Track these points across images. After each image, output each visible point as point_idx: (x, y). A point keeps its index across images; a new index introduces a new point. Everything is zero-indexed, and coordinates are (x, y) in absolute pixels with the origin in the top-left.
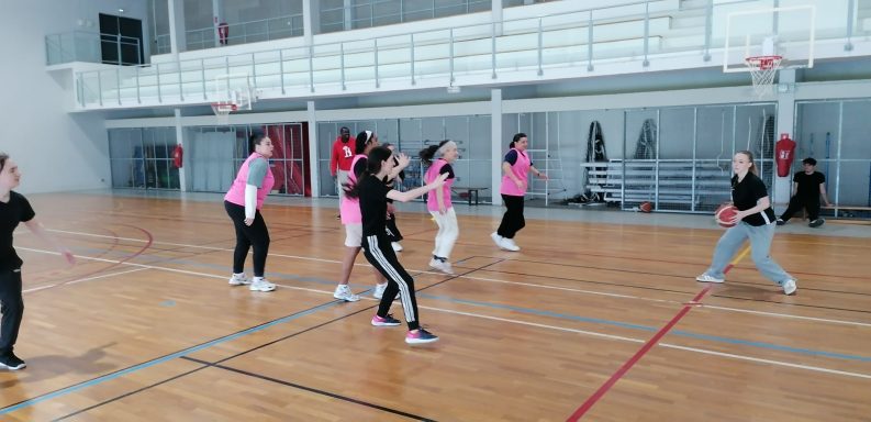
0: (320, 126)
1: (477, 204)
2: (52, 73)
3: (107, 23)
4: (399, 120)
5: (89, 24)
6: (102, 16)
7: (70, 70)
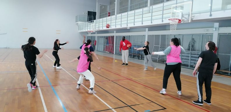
0: (116, 37)
1: (141, 59)
2: (76, 24)
3: (90, 13)
4: (129, 36)
5: (85, 13)
6: (88, 12)
7: (78, 23)
